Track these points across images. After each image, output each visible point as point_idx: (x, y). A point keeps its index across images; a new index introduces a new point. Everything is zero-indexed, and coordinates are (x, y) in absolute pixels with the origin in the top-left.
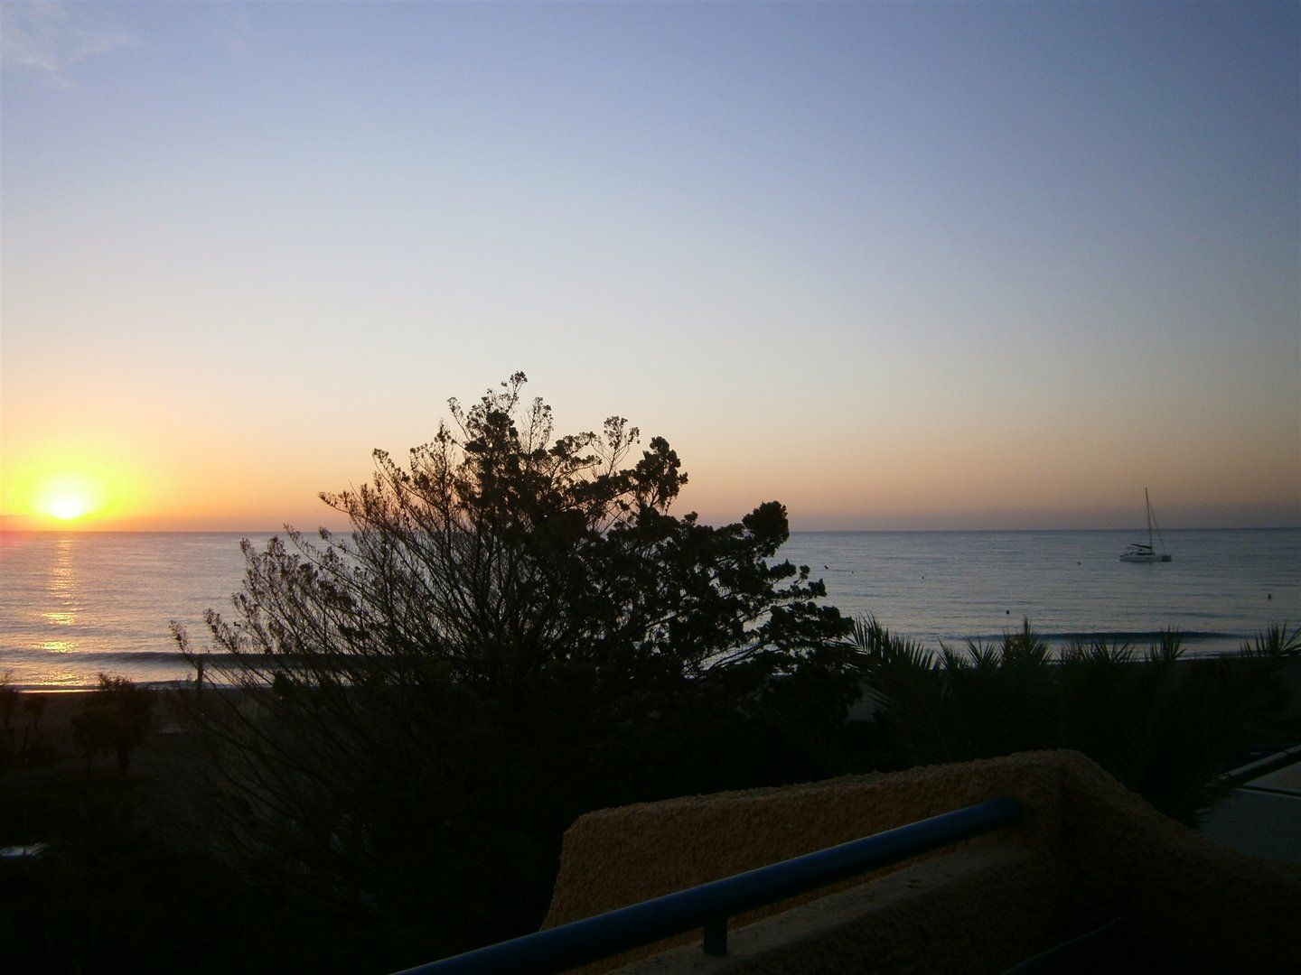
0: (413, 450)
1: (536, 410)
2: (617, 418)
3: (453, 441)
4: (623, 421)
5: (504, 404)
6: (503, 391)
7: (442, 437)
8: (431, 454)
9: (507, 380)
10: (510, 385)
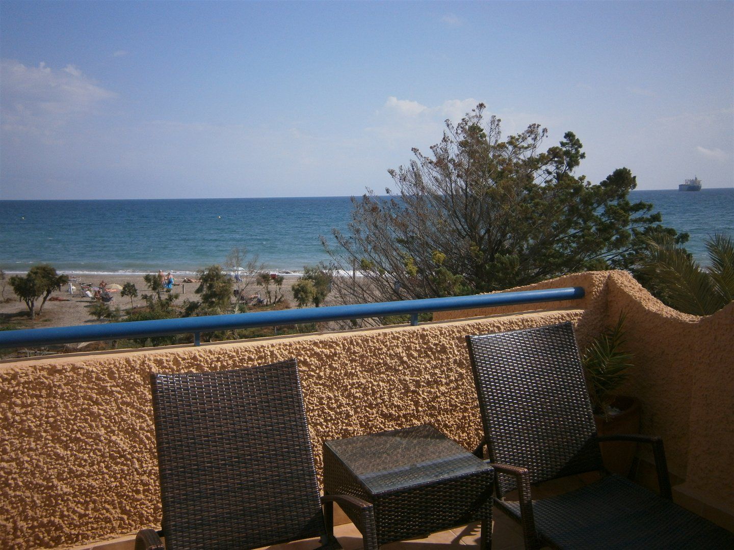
0: (431, 148)
1: (492, 122)
2: (535, 124)
3: (451, 142)
4: (539, 126)
5: (475, 120)
6: (474, 114)
7: (445, 140)
8: (441, 148)
9: (475, 108)
10: (477, 111)
